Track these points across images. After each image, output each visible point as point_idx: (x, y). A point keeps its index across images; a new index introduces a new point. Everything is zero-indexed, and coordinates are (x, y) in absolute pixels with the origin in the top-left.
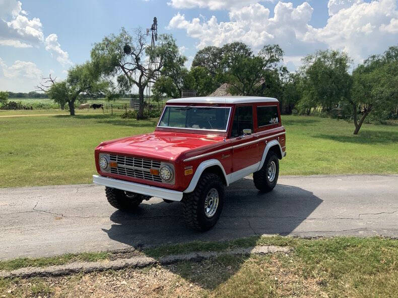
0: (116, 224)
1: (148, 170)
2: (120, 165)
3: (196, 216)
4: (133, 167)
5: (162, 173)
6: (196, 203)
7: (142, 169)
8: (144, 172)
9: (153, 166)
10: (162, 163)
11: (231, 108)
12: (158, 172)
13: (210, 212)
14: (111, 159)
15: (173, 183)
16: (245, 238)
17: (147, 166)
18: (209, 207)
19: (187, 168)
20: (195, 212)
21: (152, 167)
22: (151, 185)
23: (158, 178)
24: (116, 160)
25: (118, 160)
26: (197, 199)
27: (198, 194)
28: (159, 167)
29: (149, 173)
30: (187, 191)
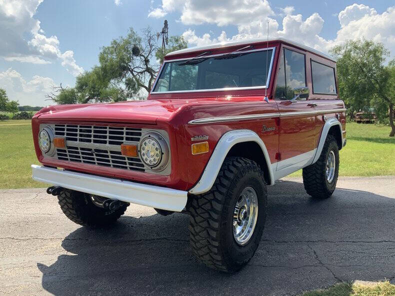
0: (70, 254)
1: (117, 148)
2: (71, 143)
3: (217, 244)
4: (93, 145)
5: (143, 152)
6: (215, 216)
7: (107, 147)
8: (111, 152)
9: (127, 139)
10: (145, 132)
11: (274, 48)
12: (136, 150)
13: (243, 234)
14: (57, 134)
15: (167, 172)
16: (319, 290)
17: (116, 140)
18: (239, 224)
19: (197, 139)
20: (214, 234)
21: (124, 140)
22: (123, 179)
23: (137, 163)
24: (63, 134)
25: (68, 134)
26: (218, 207)
27: (219, 197)
28: (138, 140)
29: (120, 153)
30: (198, 190)
